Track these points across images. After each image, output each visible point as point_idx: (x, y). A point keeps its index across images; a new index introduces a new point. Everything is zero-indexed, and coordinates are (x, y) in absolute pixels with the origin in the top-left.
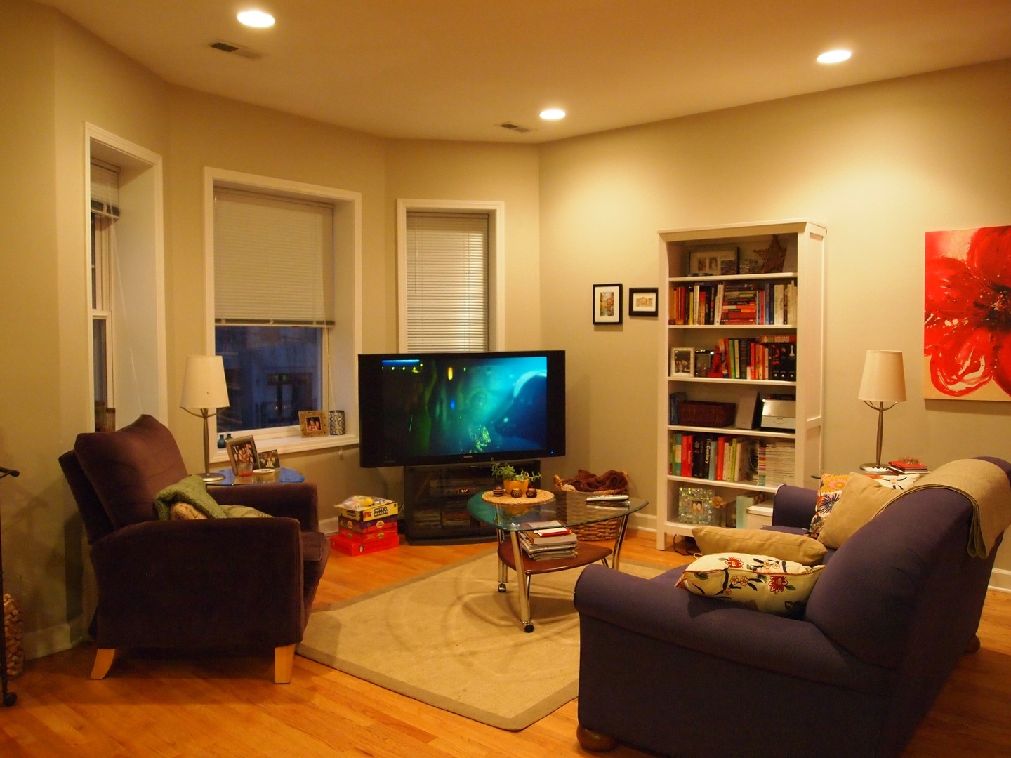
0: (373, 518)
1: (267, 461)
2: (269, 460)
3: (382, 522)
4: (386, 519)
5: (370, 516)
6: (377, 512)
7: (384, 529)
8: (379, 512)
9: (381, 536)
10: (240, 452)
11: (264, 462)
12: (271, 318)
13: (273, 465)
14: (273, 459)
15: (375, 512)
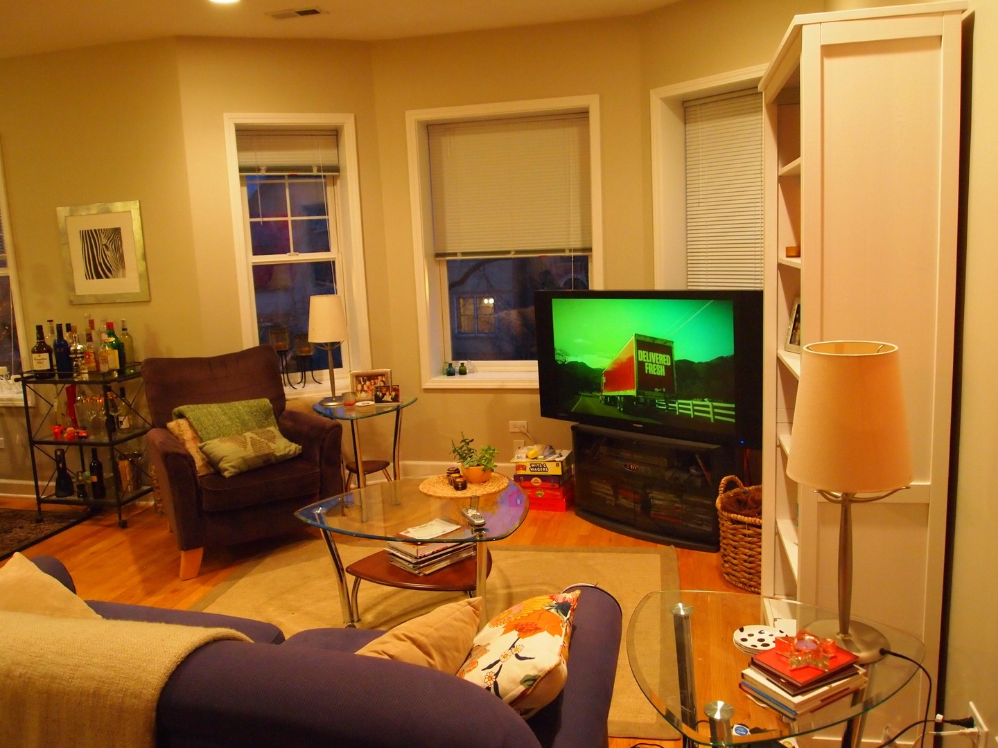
0: (528, 472)
1: (384, 395)
2: (388, 393)
3: (539, 480)
4: (544, 478)
5: (525, 469)
6: (533, 467)
7: (541, 488)
8: (535, 467)
9: (541, 494)
10: (368, 383)
11: (381, 395)
12: (512, 249)
13: (392, 399)
14: (393, 394)
15: (532, 467)
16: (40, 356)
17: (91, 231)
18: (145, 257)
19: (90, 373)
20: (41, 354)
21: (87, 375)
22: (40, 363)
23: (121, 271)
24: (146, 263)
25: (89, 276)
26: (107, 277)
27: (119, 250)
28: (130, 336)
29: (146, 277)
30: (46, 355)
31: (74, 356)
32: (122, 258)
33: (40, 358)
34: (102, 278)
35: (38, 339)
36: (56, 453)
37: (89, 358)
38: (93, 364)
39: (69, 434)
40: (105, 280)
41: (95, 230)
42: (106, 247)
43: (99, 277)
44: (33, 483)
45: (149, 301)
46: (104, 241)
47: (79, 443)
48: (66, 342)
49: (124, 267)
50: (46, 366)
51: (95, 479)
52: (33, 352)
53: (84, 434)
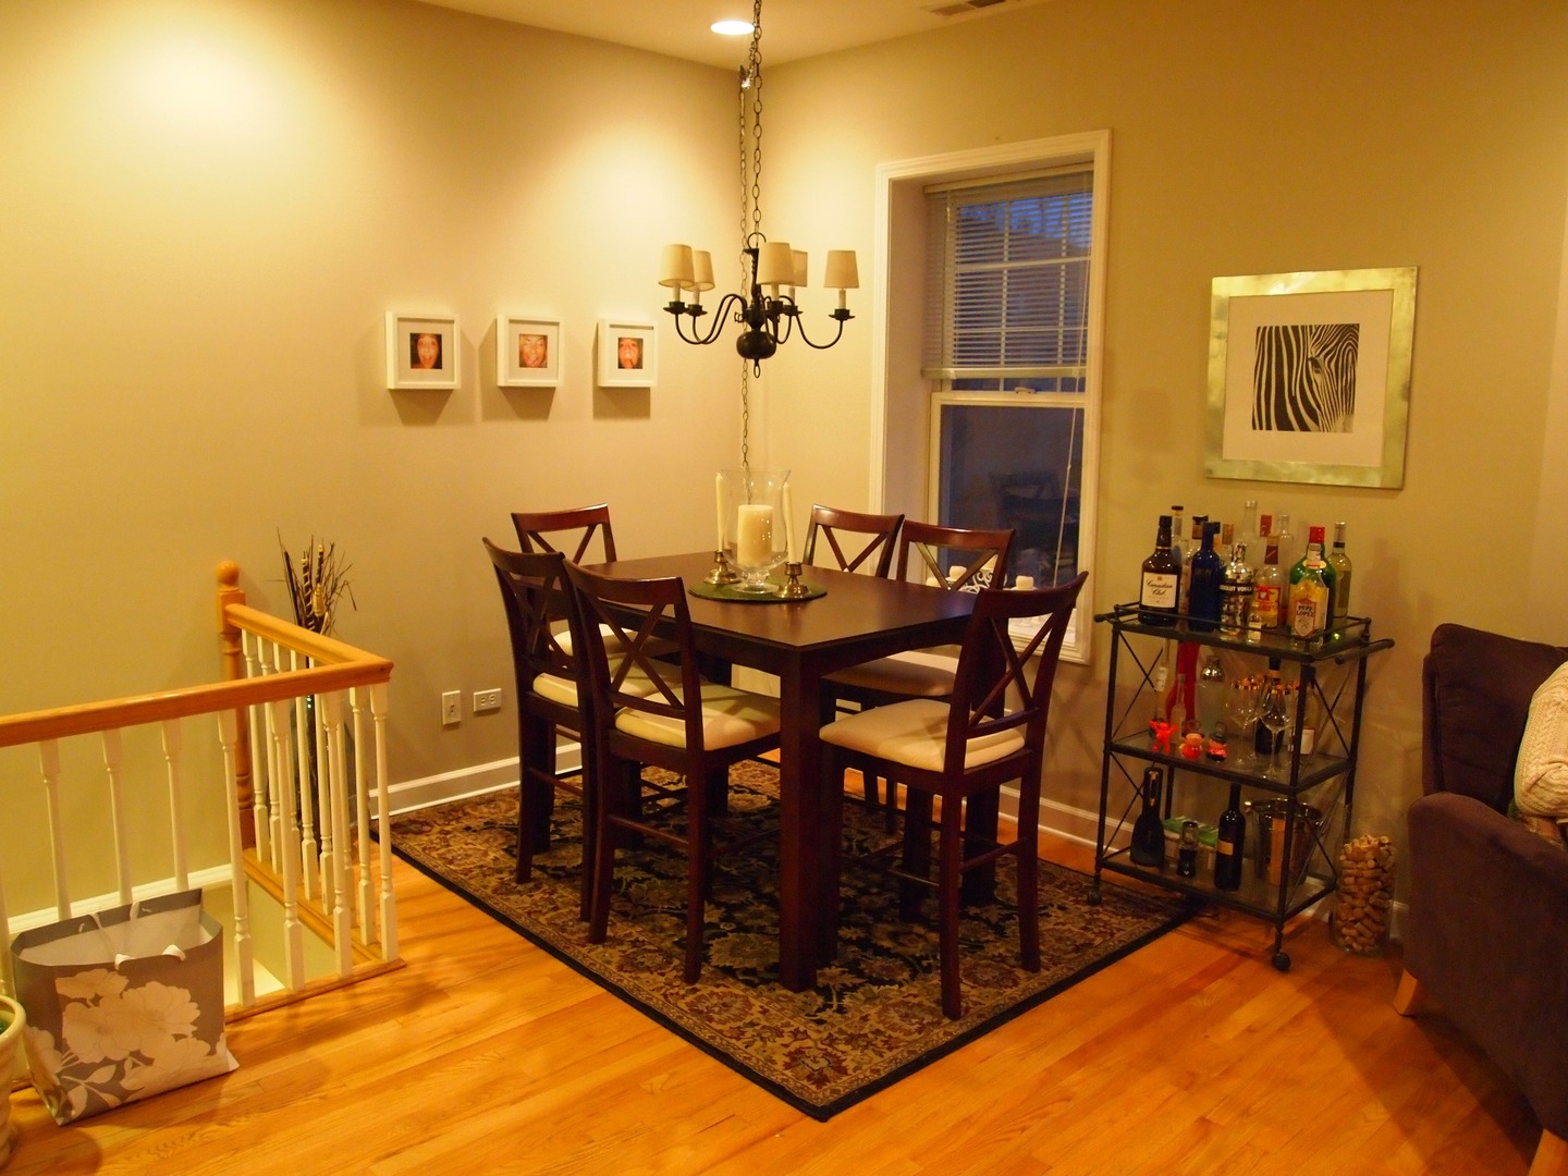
16: (1160, 579)
17: (1285, 328)
18: (1408, 392)
19: (1264, 630)
20: (1163, 576)
21: (1257, 635)
22: (1159, 593)
23: (1341, 419)
24: (1409, 407)
25: (1260, 422)
26: (1304, 428)
27: (1345, 369)
28: (1348, 561)
29: (1403, 433)
30: (1171, 579)
31: (1233, 588)
32: (1349, 392)
33: (1161, 583)
34: (1293, 430)
35: (1159, 542)
36: (1147, 776)
37: (1267, 598)
38: (1273, 613)
39: (1189, 746)
40: (1297, 435)
41: (1295, 328)
42: (1316, 364)
43: (1284, 425)
44: (1095, 817)
45: (1400, 489)
46: (1312, 352)
47: (1203, 767)
48: (1216, 558)
49: (1350, 410)
50: (1167, 601)
51: (1228, 848)
52: (1146, 568)
53: (1219, 753)
